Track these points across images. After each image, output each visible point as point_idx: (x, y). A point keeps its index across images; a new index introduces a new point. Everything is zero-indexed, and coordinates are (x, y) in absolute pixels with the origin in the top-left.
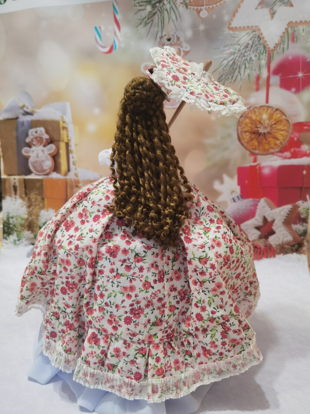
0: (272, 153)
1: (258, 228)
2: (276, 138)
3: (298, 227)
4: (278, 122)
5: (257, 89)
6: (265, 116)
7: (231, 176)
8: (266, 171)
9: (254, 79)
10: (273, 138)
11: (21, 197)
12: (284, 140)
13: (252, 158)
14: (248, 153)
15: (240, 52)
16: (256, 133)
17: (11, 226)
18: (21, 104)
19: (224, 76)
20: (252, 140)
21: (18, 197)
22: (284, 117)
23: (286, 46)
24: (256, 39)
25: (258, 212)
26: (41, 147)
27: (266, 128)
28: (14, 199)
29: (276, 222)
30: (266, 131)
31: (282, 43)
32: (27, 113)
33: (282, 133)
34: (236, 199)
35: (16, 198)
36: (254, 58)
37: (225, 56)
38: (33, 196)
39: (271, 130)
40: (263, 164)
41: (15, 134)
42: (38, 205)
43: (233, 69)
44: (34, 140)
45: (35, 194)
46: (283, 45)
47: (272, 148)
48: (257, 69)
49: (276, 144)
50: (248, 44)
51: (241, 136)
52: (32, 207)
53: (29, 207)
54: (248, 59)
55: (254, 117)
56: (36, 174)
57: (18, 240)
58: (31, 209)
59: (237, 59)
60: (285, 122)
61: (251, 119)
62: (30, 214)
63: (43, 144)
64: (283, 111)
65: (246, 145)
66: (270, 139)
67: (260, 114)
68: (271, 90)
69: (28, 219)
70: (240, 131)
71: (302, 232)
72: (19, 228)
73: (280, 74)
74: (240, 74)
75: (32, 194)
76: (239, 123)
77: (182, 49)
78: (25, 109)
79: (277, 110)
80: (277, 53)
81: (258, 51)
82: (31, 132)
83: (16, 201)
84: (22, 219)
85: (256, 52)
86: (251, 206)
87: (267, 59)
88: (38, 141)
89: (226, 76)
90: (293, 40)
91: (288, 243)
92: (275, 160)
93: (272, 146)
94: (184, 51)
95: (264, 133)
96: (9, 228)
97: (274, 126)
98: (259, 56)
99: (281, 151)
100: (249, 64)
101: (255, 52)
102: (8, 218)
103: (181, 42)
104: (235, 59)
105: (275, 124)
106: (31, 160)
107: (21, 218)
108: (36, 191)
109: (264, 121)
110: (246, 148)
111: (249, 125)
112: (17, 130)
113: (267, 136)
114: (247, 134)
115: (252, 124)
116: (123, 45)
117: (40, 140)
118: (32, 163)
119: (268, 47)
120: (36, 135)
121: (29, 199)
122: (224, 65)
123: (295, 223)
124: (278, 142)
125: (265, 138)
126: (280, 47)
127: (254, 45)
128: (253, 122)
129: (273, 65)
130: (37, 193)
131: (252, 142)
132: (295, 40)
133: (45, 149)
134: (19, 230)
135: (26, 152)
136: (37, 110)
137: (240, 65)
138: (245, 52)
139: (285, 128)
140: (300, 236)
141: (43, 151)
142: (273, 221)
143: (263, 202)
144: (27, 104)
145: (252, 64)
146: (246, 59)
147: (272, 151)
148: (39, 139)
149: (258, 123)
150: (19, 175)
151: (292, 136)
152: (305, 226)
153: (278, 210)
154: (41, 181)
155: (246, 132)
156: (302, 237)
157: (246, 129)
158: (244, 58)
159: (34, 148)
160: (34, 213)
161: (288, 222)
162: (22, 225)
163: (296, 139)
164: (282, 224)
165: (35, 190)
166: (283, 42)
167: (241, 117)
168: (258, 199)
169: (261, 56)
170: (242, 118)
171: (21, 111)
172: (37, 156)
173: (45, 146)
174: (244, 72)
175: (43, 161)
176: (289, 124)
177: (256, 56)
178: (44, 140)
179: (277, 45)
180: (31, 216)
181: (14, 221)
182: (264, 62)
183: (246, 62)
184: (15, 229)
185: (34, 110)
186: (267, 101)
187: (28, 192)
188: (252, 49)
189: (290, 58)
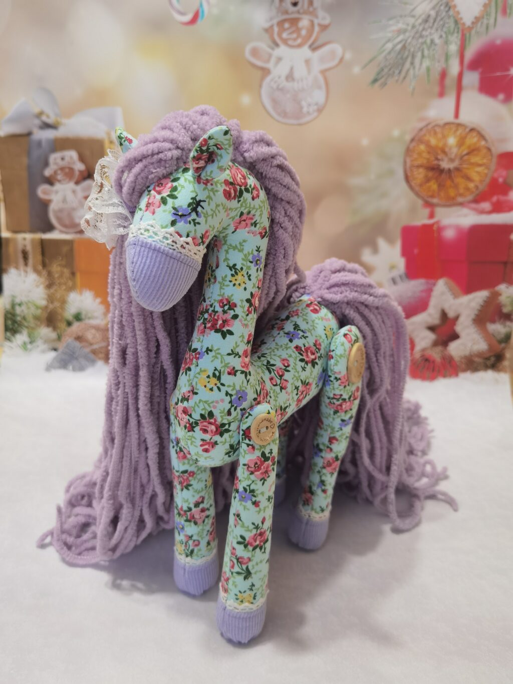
0: (461, 204)
1: (432, 329)
2: (469, 179)
3: (498, 328)
4: (473, 151)
5: (442, 94)
6: (452, 141)
7: (391, 241)
8: (449, 234)
9: (436, 75)
10: (463, 177)
11: (36, 270)
12: (481, 181)
13: (427, 211)
14: (420, 202)
15: (415, 30)
16: (436, 171)
17: (19, 318)
18: (36, 110)
19: (386, 70)
20: (428, 180)
21: (29, 269)
22: (483, 143)
23: (492, 21)
24: (442, 8)
25: (433, 302)
26: (71, 185)
27: (452, 160)
28: (23, 273)
29: (462, 319)
30: (451, 166)
31: (485, 17)
32: (46, 126)
33: (479, 169)
34: (398, 280)
35: (26, 272)
36: (437, 41)
37: (390, 35)
38: (56, 268)
39: (461, 164)
40: (445, 221)
41: (25, 161)
42: (65, 284)
43: (402, 58)
44: (59, 172)
45: (60, 265)
46: (487, 19)
47: (461, 195)
48: (443, 60)
49: (467, 189)
50: (429, 16)
51: (409, 174)
52: (55, 288)
53: (49, 286)
54: (428, 41)
55: (433, 142)
56: (62, 232)
57: (31, 343)
58: (52, 291)
59: (409, 40)
60: (484, 151)
61: (428, 144)
62: (51, 299)
63: (75, 180)
64: (483, 133)
65: (417, 188)
66: (459, 180)
67: (444, 137)
68: (465, 96)
69: (46, 307)
70: (408, 164)
71: (503, 336)
72: (32, 323)
73: (480, 70)
74: (414, 68)
75: (55, 266)
76: (408, 151)
77: (316, 22)
78: (44, 118)
79: (472, 130)
80: (477, 33)
81: (445, 29)
82: (55, 159)
83: (26, 276)
84: (37, 307)
85: (442, 30)
86: (422, 291)
87: (459, 43)
88: (66, 175)
89: (390, 69)
90: (504, 12)
91: (480, 354)
92: (465, 216)
93: (461, 191)
94: (319, 25)
95: (449, 170)
96: (14, 322)
97: (466, 158)
98: (447, 37)
99: (477, 200)
100: (429, 49)
101: (439, 31)
102: (13, 305)
103: (315, 9)
104: (406, 41)
105: (468, 154)
106: (53, 207)
107: (35, 305)
108: (62, 260)
109: (450, 149)
110: (417, 194)
111: (425, 155)
112: (29, 153)
113: (453, 175)
114: (421, 170)
115: (429, 153)
116: (215, 11)
117: (68, 172)
118: (55, 212)
119: (462, 22)
120: (61, 163)
121: (50, 274)
122: (386, 52)
123: (493, 321)
124: (471, 185)
125: (450, 177)
126: (482, 23)
127: (439, 18)
128: (432, 150)
129: (469, 54)
130: (64, 263)
131: (428, 185)
132: (508, 11)
133: (78, 188)
134: (32, 325)
135: (45, 193)
136: (64, 121)
137: (414, 52)
138: (424, 29)
139: (485, 161)
140: (500, 342)
141: (74, 192)
142: (457, 318)
143: (441, 286)
144: (48, 110)
145: (434, 50)
146: (425, 42)
147: (460, 199)
148: (67, 170)
149: (439, 152)
150: (32, 231)
151: (496, 175)
152: (509, 327)
153: (465, 299)
154: (69, 243)
155: (419, 167)
156: (503, 345)
157: (419, 162)
158: (421, 40)
159: (58, 186)
160: (58, 297)
161: (481, 319)
162: (37, 318)
163: (501, 180)
164: (471, 323)
165: (60, 258)
166: (487, 15)
167: (412, 140)
168: (432, 281)
169: (450, 37)
170: (414, 144)
171: (37, 122)
172: (64, 200)
173: (77, 183)
174: (421, 64)
175: (74, 209)
176: (492, 155)
177: (441, 36)
178: (77, 173)
179: (477, 19)
180: (52, 302)
181: (23, 311)
182: (454, 48)
183: (425, 46)
184: (26, 324)
185: (59, 120)
186: (457, 115)
187: (47, 261)
188: (436, 24)
189: (498, 42)
